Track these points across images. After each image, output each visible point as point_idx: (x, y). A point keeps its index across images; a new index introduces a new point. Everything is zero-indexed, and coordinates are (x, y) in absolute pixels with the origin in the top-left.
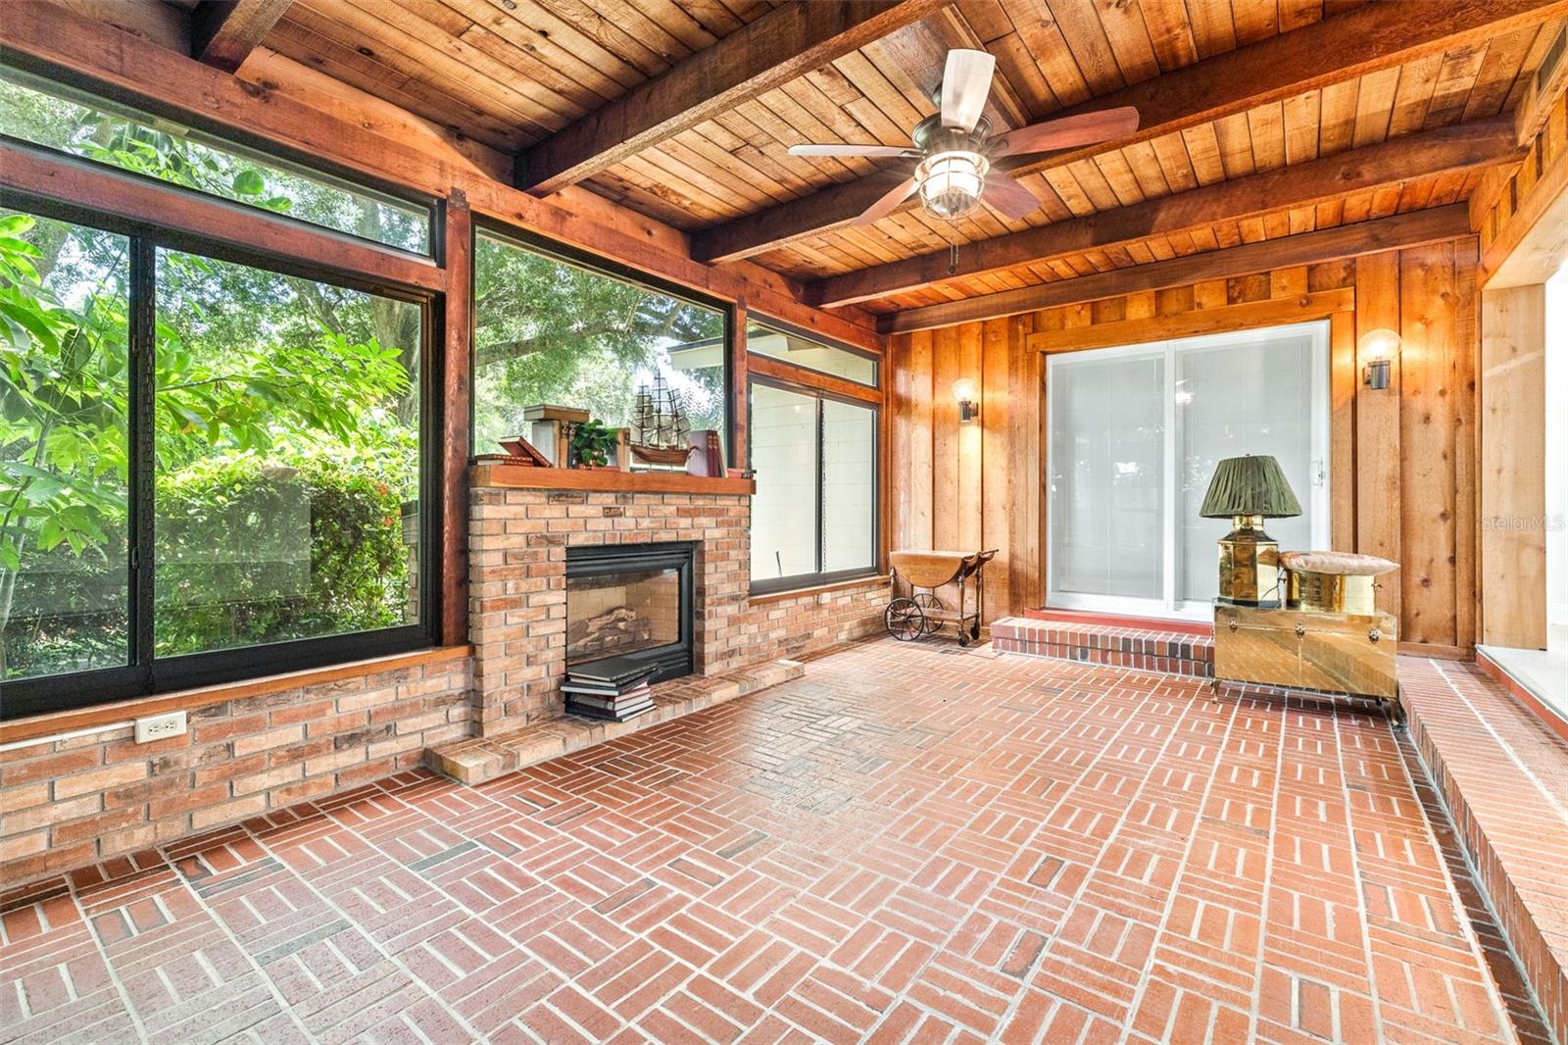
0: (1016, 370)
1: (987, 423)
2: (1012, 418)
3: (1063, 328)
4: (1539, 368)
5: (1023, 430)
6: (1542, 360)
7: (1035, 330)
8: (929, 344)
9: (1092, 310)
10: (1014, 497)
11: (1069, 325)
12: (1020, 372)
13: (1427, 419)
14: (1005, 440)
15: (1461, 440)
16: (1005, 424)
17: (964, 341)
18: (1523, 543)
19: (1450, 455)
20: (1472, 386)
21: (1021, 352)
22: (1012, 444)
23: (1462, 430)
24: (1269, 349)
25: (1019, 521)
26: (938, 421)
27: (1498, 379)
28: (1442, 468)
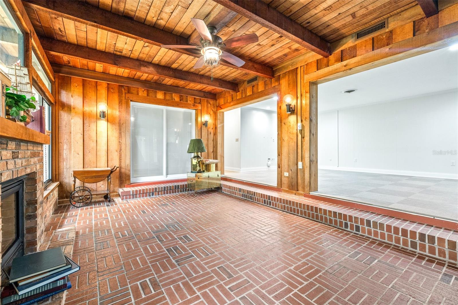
0: (122, 104)
1: (109, 120)
2: (120, 120)
3: (138, 94)
4: (223, 125)
5: (124, 125)
6: (224, 125)
7: (128, 92)
8: (81, 84)
9: (147, 92)
10: (121, 147)
11: (140, 94)
12: (123, 105)
13: (211, 133)
14: (117, 127)
15: (215, 138)
16: (117, 122)
17: (99, 88)
18: (222, 156)
19: (213, 140)
20: (216, 128)
21: (123, 98)
22: (120, 130)
23: (215, 136)
24: (185, 113)
25: (123, 155)
26: (85, 116)
27: (219, 127)
28: (212, 142)
